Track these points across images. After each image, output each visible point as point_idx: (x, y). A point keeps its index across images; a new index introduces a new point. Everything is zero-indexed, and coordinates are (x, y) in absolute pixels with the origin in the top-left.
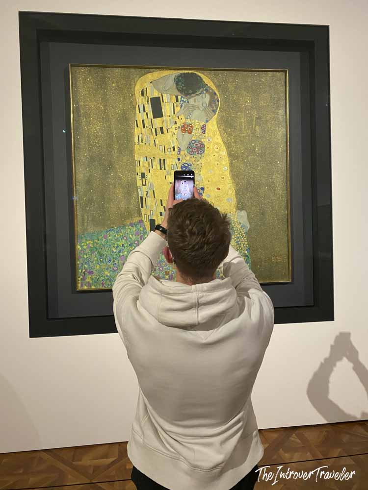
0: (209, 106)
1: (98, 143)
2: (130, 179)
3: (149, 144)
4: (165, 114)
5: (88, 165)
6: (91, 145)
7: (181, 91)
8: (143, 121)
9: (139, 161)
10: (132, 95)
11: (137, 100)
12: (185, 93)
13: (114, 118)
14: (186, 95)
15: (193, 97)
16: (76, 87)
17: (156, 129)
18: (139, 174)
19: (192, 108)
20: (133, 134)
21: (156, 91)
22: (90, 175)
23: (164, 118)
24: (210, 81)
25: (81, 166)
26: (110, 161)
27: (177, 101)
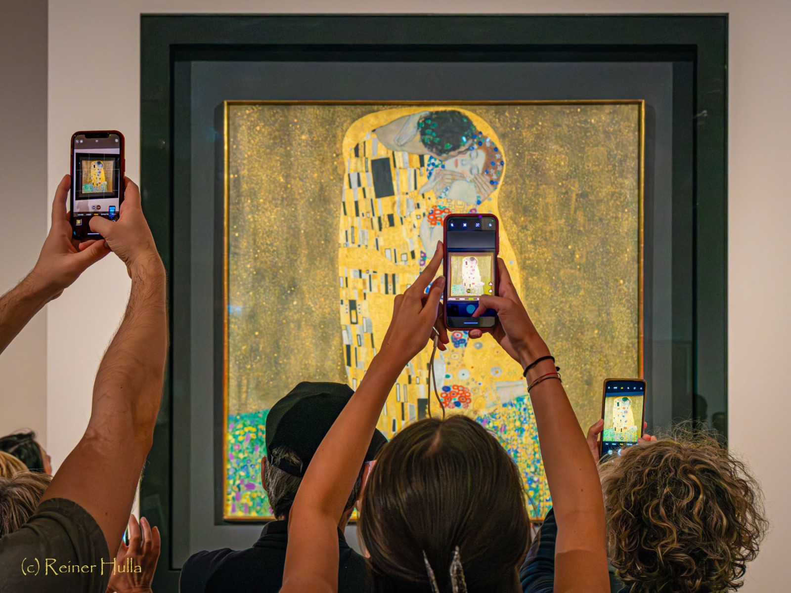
0: (482, 174)
1: (271, 245)
2: (327, 311)
3: (367, 246)
4: (398, 190)
5: (253, 286)
6: (259, 248)
7: (430, 145)
8: (356, 203)
9: (347, 278)
10: (337, 155)
11: (347, 164)
12: (437, 149)
13: (302, 198)
14: (440, 152)
15: (454, 156)
16: (236, 142)
17: (379, 218)
18: (346, 303)
19: (450, 177)
20: (336, 229)
21: (384, 147)
22: (255, 305)
23: (397, 197)
24: (486, 124)
25: (239, 287)
26: (293, 279)
27: (422, 165)
